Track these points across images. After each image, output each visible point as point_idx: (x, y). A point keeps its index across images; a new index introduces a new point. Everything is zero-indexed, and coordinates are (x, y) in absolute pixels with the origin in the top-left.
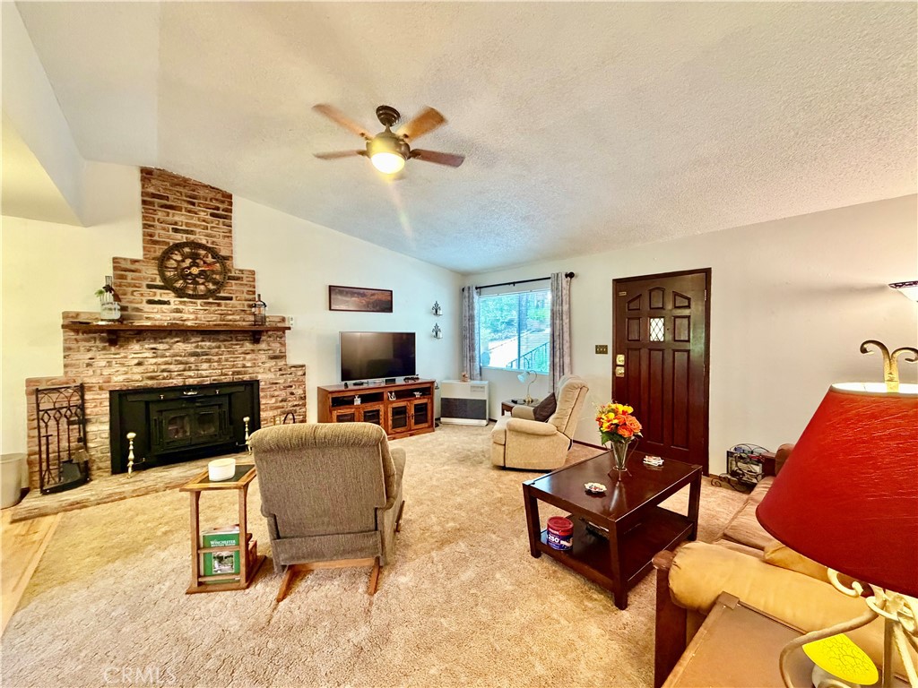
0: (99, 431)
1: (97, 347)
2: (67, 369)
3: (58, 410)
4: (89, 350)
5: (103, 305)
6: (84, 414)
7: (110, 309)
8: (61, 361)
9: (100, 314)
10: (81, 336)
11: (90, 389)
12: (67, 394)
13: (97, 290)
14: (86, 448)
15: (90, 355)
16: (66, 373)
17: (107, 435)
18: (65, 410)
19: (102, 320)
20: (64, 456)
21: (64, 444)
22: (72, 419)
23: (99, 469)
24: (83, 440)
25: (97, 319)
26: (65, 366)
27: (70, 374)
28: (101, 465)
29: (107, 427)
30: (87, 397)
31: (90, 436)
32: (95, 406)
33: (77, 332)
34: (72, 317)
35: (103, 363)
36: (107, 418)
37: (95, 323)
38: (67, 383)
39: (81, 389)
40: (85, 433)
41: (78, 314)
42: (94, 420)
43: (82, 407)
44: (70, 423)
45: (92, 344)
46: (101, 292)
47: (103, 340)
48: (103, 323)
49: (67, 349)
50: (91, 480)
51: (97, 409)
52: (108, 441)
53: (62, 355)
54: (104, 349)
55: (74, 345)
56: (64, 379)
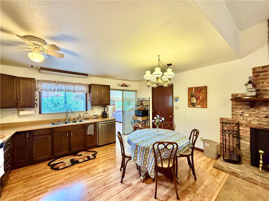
0: (246, 144)
1: (245, 108)
2: (233, 116)
3: (229, 131)
4: (241, 109)
5: (247, 90)
6: (239, 135)
7: (251, 91)
8: (231, 113)
9: (246, 94)
10: (238, 103)
11: (242, 125)
12: (233, 126)
13: (245, 84)
14: (240, 149)
15: (241, 111)
16: (232, 117)
17: (249, 146)
18: (232, 131)
19: (247, 96)
20: (231, 148)
21: (231, 144)
22: (235, 135)
23: (245, 160)
24: (239, 145)
25: (245, 96)
26: (232, 115)
27: (234, 118)
28: (246, 159)
29: (249, 143)
30: (240, 128)
31: (241, 145)
32: (244, 133)
33: (237, 101)
34: (235, 96)
35: (247, 115)
36: (249, 139)
37: (244, 98)
38: (233, 121)
39: (238, 125)
40: (239, 142)
41: (237, 95)
42: (243, 138)
43: (238, 131)
44: (233, 137)
45: (243, 106)
46: (246, 84)
47: (247, 105)
48: (247, 98)
49: (233, 108)
50: (241, 164)
51: (244, 134)
52: (249, 150)
53: (231, 110)
54: (248, 109)
55: (235, 107)
56: (232, 119)
